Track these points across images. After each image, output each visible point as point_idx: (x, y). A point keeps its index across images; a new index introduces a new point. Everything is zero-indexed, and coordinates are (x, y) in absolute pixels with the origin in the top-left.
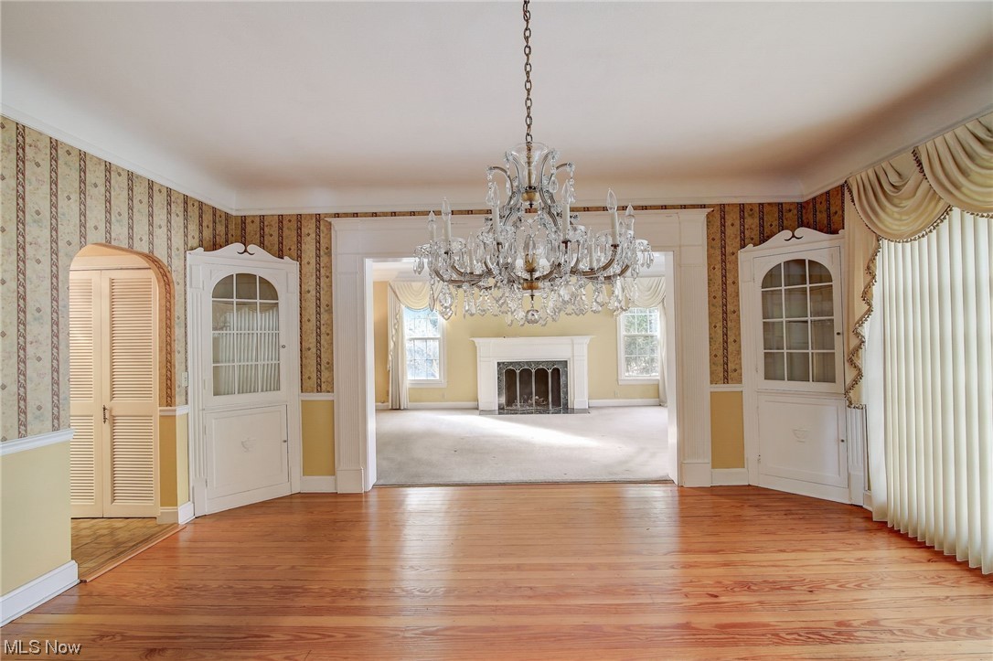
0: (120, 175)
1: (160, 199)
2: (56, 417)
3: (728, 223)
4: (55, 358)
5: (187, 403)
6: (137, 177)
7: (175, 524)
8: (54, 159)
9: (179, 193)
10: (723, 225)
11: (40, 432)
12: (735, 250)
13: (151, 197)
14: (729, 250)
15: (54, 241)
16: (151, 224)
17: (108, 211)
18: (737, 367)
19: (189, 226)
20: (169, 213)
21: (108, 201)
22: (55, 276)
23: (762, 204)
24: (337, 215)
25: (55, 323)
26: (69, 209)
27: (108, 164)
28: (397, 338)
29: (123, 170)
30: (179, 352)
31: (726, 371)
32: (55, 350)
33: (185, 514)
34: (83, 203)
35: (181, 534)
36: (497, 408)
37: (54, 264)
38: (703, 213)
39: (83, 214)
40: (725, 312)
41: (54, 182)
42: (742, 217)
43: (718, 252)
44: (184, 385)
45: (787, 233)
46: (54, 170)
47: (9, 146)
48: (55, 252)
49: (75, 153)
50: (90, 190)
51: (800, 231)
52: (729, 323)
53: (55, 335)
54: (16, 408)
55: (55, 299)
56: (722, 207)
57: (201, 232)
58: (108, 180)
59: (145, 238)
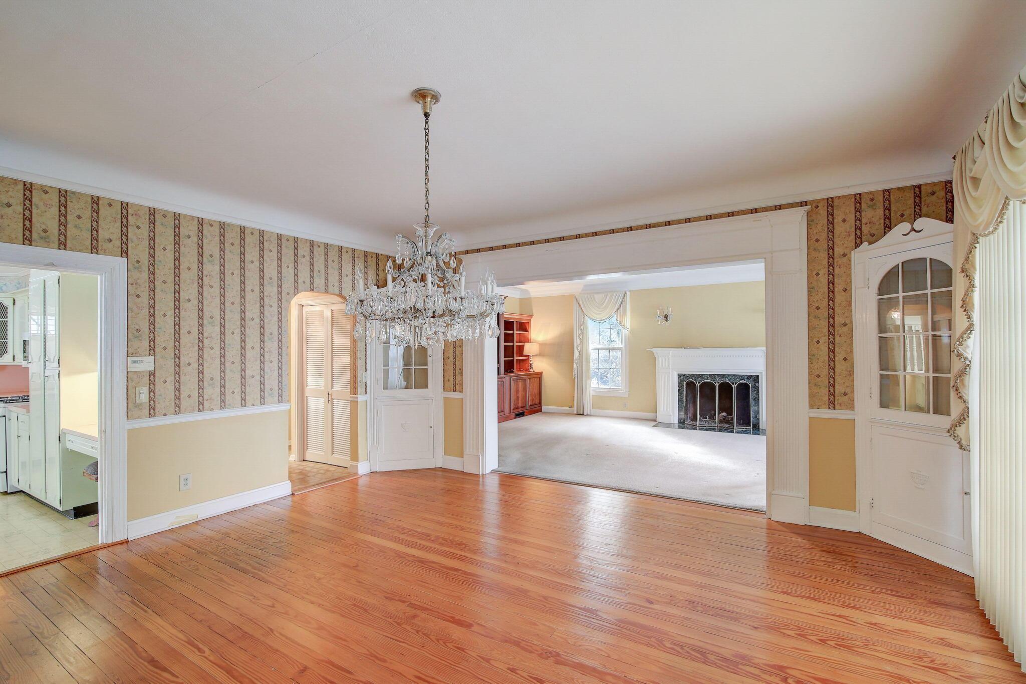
0: (319, 247)
1: (346, 257)
2: (280, 396)
3: (838, 219)
4: (280, 361)
5: (366, 393)
6: (331, 246)
7: (357, 474)
8: (280, 245)
9: (361, 251)
10: (831, 223)
11: (271, 403)
12: (846, 251)
13: (340, 257)
14: (838, 251)
15: (280, 293)
16: (340, 275)
17: (312, 271)
18: (848, 390)
19: (369, 272)
20: (354, 265)
21: (312, 264)
22: (280, 313)
23: (889, 191)
24: (467, 252)
25: (280, 341)
26: (288, 273)
27: (311, 242)
28: (582, 348)
29: (322, 243)
30: (360, 359)
31: (832, 394)
32: (280, 356)
33: (363, 468)
34: (296, 268)
35: (360, 479)
36: (677, 421)
37: (280, 307)
38: (802, 212)
39: (296, 275)
40: (831, 325)
41: (280, 259)
42: (858, 211)
43: (823, 255)
44: (364, 380)
45: (905, 227)
46: (279, 252)
47: (255, 244)
48: (280, 300)
49: (291, 240)
50: (301, 260)
51: (920, 223)
52: (837, 338)
53: (280, 348)
54: (259, 388)
55: (280, 327)
56: (830, 203)
57: (378, 275)
58: (312, 252)
59: (336, 284)
